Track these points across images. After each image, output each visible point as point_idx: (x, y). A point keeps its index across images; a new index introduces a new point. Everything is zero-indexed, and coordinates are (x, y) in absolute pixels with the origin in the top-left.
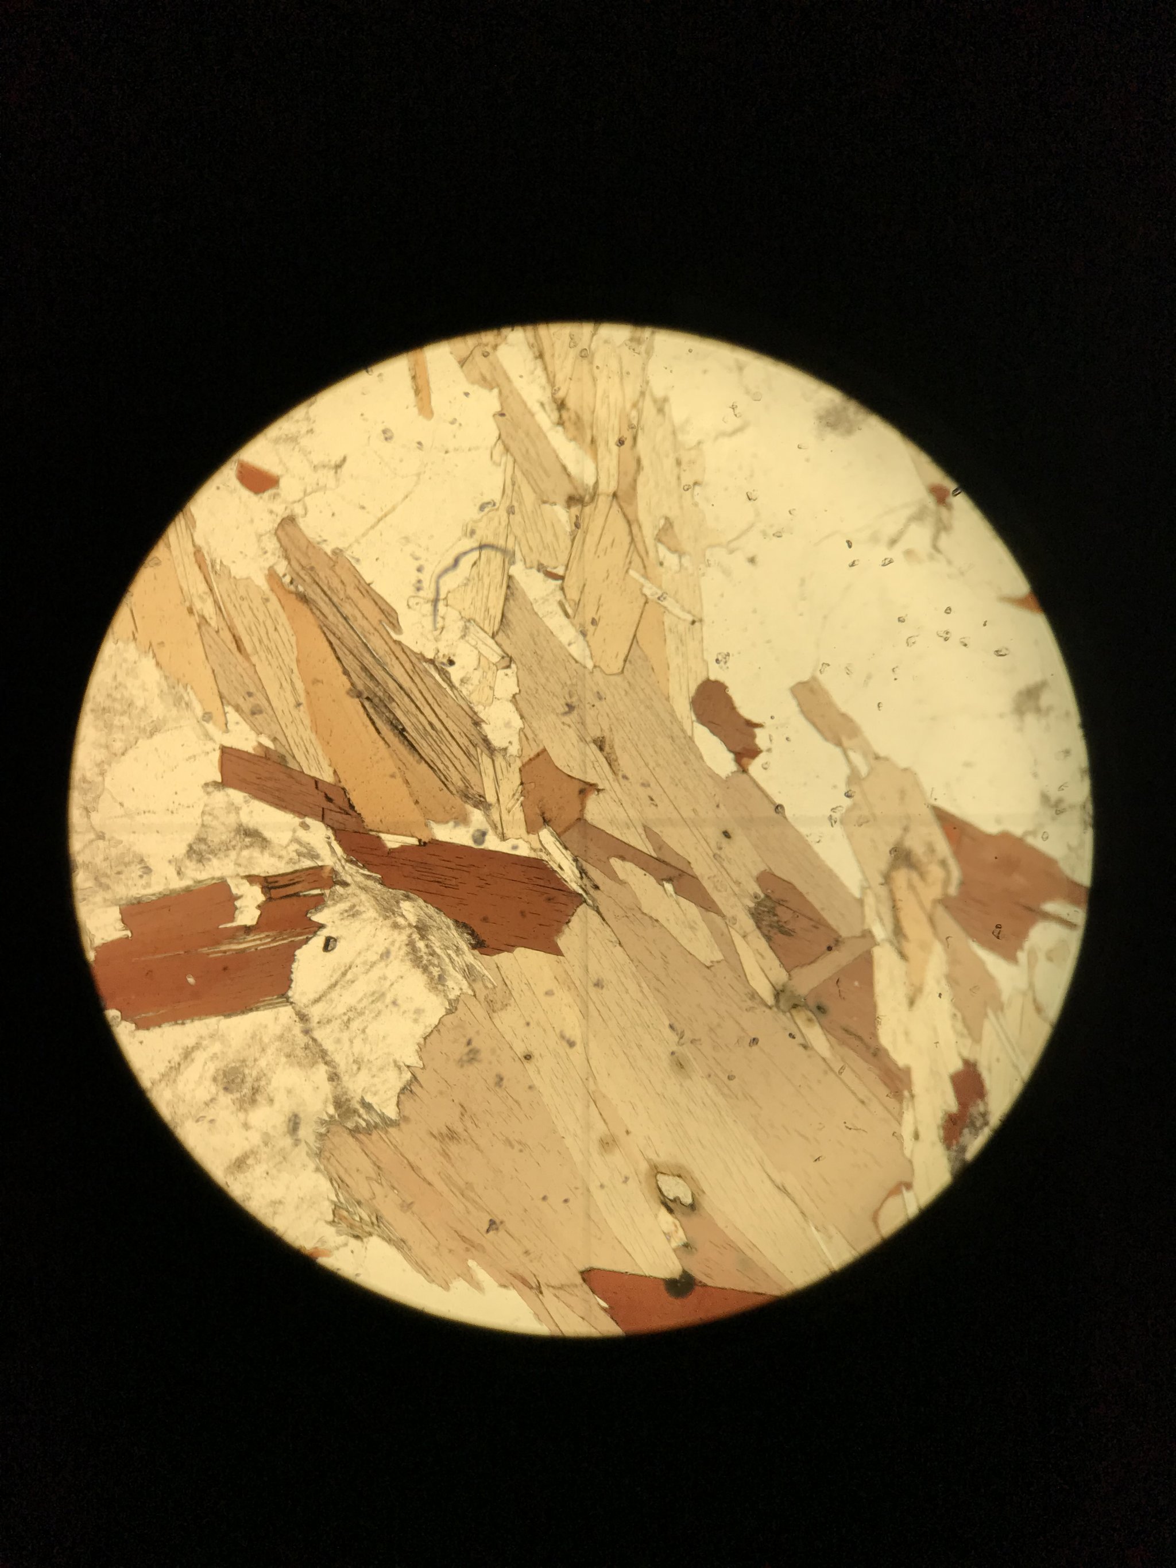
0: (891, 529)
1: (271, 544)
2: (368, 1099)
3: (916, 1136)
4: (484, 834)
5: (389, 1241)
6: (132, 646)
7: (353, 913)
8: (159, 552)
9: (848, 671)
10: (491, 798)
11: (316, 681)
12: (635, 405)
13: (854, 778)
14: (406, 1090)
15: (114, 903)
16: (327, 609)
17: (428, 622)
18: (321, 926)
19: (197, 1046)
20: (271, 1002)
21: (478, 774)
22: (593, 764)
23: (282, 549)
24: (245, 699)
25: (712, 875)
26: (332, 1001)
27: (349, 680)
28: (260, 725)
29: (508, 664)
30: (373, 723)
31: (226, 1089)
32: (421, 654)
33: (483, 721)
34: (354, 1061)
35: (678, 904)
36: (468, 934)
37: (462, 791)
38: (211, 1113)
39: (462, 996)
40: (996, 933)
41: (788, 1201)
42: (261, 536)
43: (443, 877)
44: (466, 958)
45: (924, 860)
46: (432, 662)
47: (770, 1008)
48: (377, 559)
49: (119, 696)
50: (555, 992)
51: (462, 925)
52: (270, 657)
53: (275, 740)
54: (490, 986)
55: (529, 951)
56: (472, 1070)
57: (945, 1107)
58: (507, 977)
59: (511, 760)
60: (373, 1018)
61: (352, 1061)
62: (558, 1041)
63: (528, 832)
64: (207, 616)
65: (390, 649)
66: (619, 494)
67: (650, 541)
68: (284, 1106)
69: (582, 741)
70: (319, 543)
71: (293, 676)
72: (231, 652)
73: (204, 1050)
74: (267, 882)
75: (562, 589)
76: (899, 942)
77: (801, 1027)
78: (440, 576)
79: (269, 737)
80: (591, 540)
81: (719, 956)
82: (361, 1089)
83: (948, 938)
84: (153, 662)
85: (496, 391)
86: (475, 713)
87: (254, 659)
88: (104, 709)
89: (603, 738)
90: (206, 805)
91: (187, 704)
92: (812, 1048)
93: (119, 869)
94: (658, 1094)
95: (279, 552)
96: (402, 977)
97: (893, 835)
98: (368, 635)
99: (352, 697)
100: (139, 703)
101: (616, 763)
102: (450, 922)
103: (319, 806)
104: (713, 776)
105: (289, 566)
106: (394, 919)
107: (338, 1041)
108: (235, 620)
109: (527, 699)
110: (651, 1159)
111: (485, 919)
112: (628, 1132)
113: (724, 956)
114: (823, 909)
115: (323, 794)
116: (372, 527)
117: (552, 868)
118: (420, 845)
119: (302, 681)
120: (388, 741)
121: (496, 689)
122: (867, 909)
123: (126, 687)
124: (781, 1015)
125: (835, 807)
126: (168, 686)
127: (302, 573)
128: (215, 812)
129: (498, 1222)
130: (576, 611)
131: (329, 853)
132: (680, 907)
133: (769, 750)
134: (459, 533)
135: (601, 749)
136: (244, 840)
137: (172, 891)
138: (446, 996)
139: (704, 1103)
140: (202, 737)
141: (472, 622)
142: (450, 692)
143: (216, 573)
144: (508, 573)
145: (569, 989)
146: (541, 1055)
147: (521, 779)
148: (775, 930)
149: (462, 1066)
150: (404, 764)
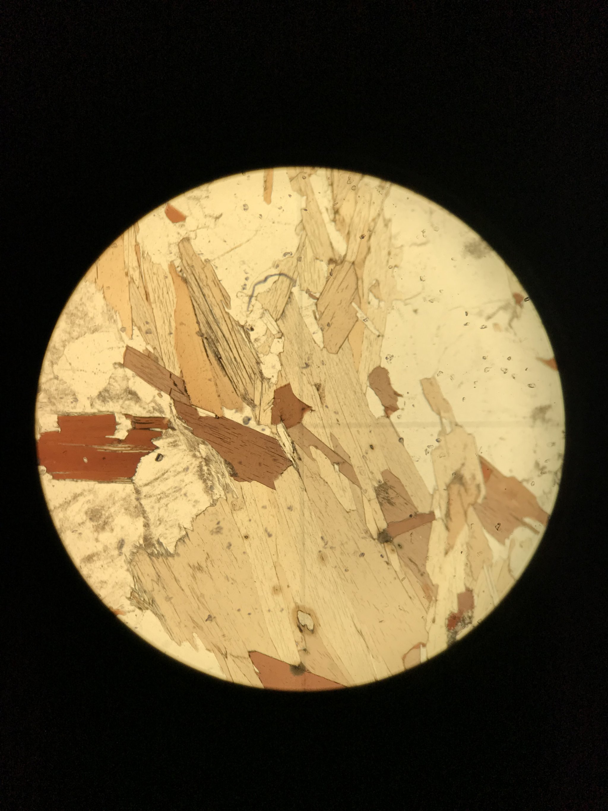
0: (489, 310)
1: (175, 250)
2: (161, 540)
3: (434, 621)
4: (249, 419)
5: (156, 614)
6: (94, 285)
7: (175, 445)
8: (119, 242)
9: (452, 378)
10: (257, 402)
11: (182, 324)
12: (374, 220)
13: (443, 432)
14: (181, 540)
15: (56, 412)
16: (196, 289)
17: (245, 306)
18: (157, 448)
19: (81, 494)
20: (123, 480)
21: (253, 389)
22: (312, 395)
23: (180, 253)
24: (144, 325)
25: (360, 466)
26: (154, 486)
27: (199, 327)
28: (149, 339)
29: (280, 336)
30: (206, 351)
31: (91, 519)
32: (238, 322)
33: (262, 362)
34: (158, 520)
35: (339, 477)
36: (230, 468)
37: (243, 395)
38: (81, 530)
39: (220, 499)
40: (497, 527)
41: (362, 640)
42: (171, 244)
43: (224, 437)
44: (226, 481)
45: (469, 482)
46: (243, 327)
47: (374, 539)
48: (226, 269)
49: (81, 309)
50: (268, 507)
51: (228, 463)
52: (161, 306)
53: (155, 349)
54: (235, 496)
55: (259, 484)
56: (216, 537)
57: (451, 609)
58: (245, 494)
59: (271, 385)
60: (173, 500)
61: (157, 519)
62: (263, 532)
63: (272, 424)
64: (134, 279)
65: (223, 316)
66: (356, 263)
67: (366, 291)
68: (118, 534)
69: (309, 383)
70: (199, 254)
71: (171, 318)
72: (143, 299)
73: (84, 497)
74: (135, 419)
75: (316, 304)
76: (447, 521)
77: (388, 553)
78: (256, 284)
79: (152, 346)
80: (336, 283)
81: (354, 508)
82: (159, 534)
83: (472, 524)
84: (102, 296)
85: (305, 198)
86: (259, 358)
87: (153, 306)
88: (72, 314)
89: (320, 384)
90: (113, 374)
91: (114, 321)
92: (391, 565)
93: (61, 396)
94: (308, 571)
95: (178, 255)
96: (192, 483)
97: (456, 467)
98: (213, 306)
99: (199, 336)
100: (91, 315)
101: (324, 399)
102: (222, 460)
103: (169, 387)
104: (371, 416)
105: (181, 263)
106: (194, 452)
107: (153, 507)
108: (148, 284)
109: (286, 357)
110: (297, 603)
111: (240, 463)
112: (288, 586)
113: (357, 508)
114: (412, 496)
115: (173, 381)
116: (228, 252)
117: (280, 444)
118: (216, 418)
119: (175, 322)
120: (211, 362)
121: (272, 347)
122: (434, 501)
123: (85, 305)
124: (379, 545)
125: (429, 445)
126: (107, 309)
127: (187, 268)
128: (117, 378)
129: (213, 617)
130: (320, 317)
131: (169, 412)
132: (340, 478)
133: (403, 409)
134: (270, 265)
135: (318, 390)
136: (128, 396)
137: (86, 413)
138: (212, 497)
139: (330, 580)
140: (118, 339)
141: (267, 311)
142: (248, 344)
143: (144, 258)
144: (291, 291)
145: (275, 507)
146: (253, 538)
147: (274, 396)
148: (386, 501)
149: (212, 534)
150: (217, 375)
